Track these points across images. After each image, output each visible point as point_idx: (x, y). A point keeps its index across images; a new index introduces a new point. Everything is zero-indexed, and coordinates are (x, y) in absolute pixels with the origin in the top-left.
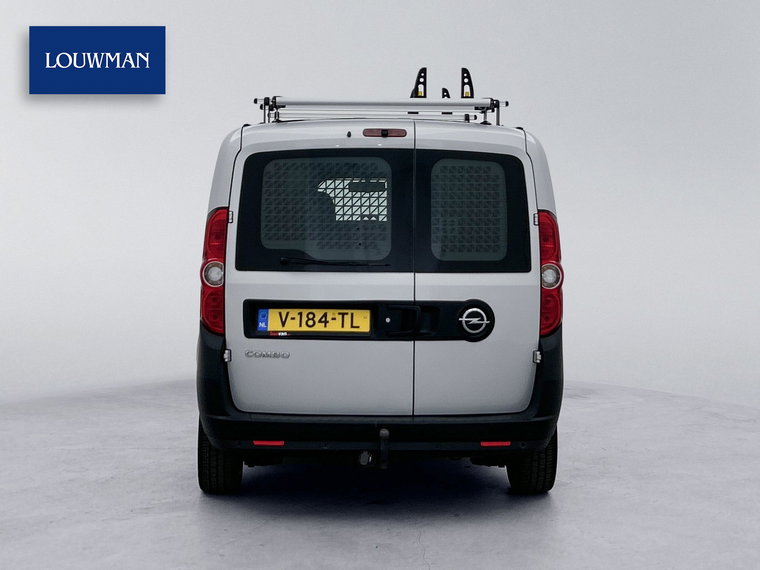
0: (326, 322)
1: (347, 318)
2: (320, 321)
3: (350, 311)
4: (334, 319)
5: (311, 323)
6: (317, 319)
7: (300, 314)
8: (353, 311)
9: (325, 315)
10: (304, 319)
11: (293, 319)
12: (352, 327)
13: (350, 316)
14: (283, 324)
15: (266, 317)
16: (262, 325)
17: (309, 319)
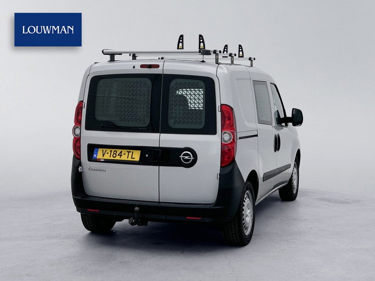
0: (121, 155)
1: (130, 154)
2: (118, 155)
3: (132, 151)
4: (124, 154)
5: (114, 155)
6: (117, 154)
7: (111, 151)
8: (133, 151)
9: (121, 152)
10: (112, 153)
11: (108, 153)
12: (132, 158)
13: (131, 153)
14: (103, 155)
15: (97, 152)
16: (95, 155)
17: (114, 154)
